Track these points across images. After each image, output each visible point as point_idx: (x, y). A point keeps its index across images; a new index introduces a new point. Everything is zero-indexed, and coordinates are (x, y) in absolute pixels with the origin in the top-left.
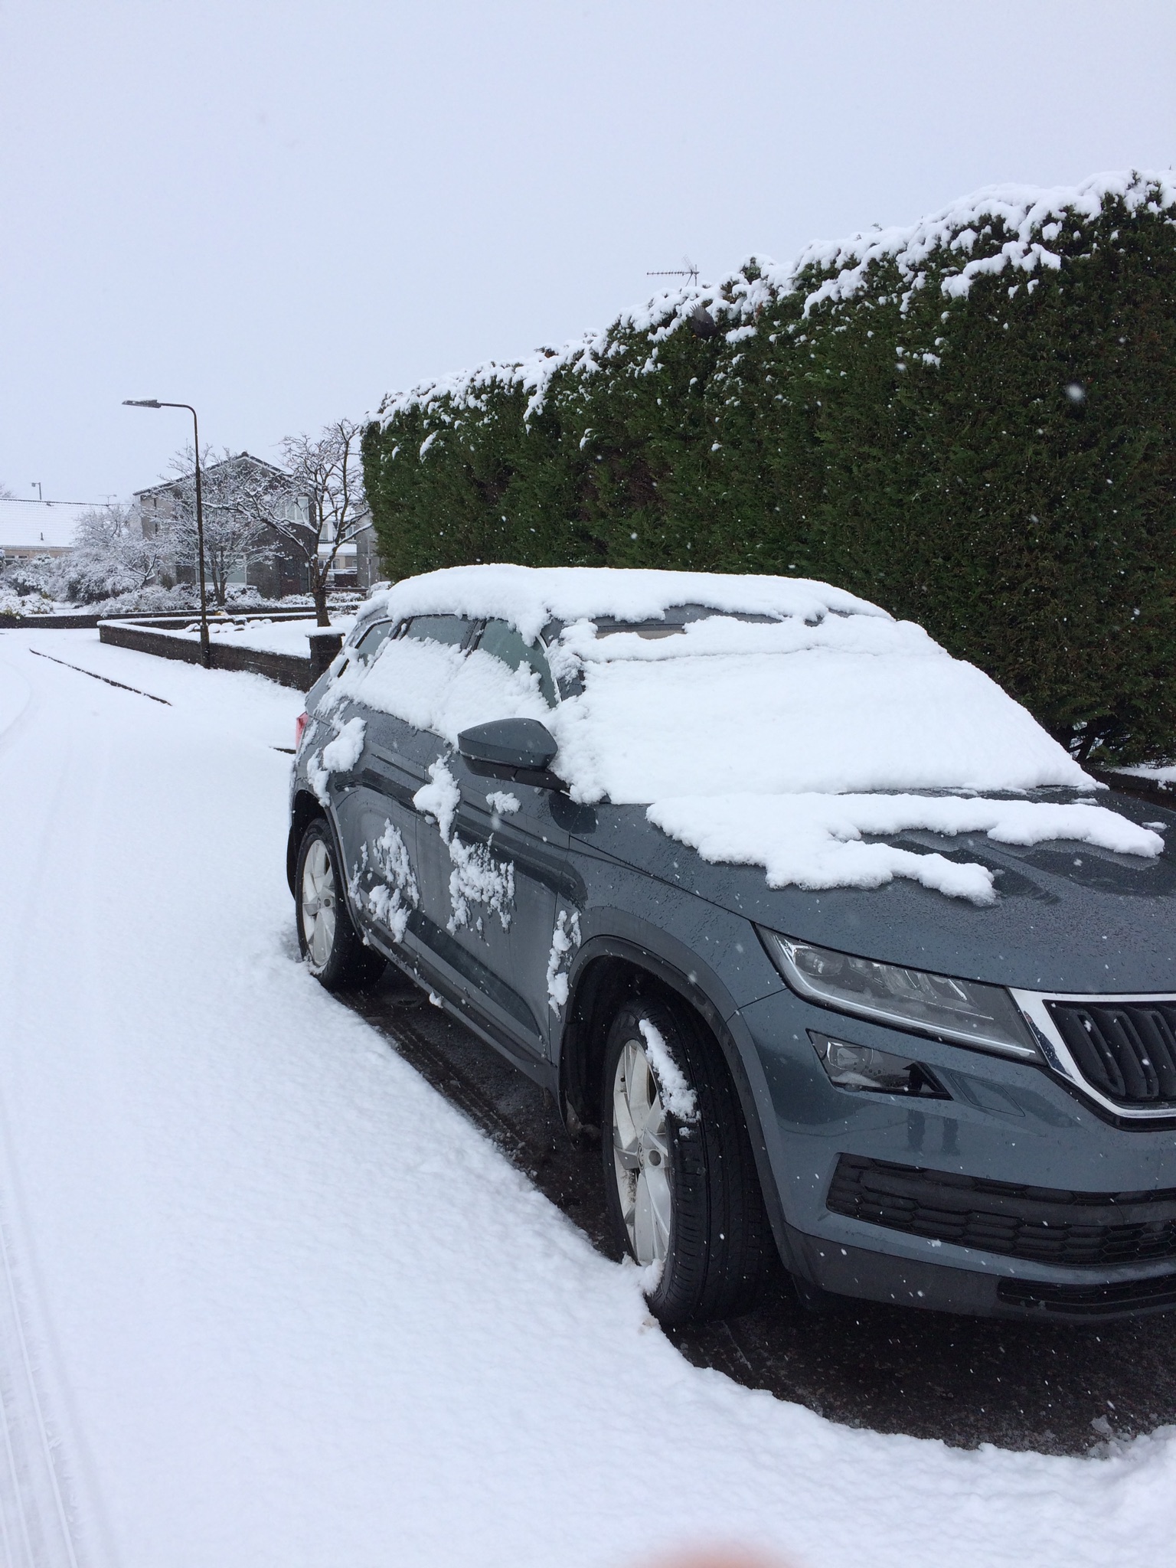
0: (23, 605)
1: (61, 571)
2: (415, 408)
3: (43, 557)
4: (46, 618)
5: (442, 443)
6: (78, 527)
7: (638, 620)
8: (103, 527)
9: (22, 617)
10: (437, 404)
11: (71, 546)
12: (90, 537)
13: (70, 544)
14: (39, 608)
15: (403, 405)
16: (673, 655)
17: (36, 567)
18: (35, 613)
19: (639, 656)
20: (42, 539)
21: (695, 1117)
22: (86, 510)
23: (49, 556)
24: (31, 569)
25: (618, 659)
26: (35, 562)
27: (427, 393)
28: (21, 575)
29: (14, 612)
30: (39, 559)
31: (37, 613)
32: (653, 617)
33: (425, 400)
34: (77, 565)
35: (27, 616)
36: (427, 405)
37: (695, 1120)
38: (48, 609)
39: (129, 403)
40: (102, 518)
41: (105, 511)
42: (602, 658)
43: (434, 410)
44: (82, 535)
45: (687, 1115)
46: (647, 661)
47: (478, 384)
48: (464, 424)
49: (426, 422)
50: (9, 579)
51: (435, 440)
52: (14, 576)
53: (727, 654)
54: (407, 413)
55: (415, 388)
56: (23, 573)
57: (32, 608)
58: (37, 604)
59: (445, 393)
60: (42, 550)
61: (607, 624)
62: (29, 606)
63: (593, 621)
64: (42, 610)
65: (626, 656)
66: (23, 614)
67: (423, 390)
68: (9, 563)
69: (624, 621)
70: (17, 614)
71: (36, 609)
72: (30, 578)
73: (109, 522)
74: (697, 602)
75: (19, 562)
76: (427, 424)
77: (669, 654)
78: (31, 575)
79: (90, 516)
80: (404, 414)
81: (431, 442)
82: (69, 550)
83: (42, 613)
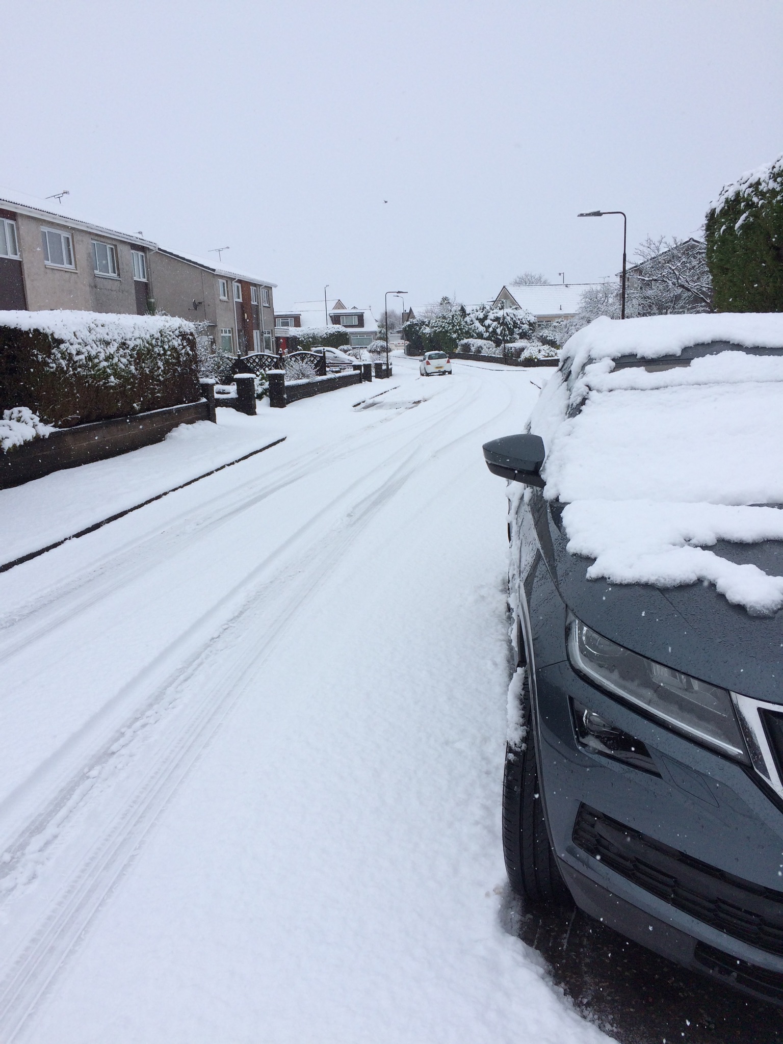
0: (540, 352)
1: (567, 329)
2: (738, 194)
3: (559, 320)
4: (553, 360)
5: (751, 219)
6: (582, 300)
7: (654, 357)
8: (597, 298)
9: (538, 359)
10: (751, 189)
11: (576, 312)
12: (588, 305)
13: (576, 311)
14: (548, 354)
15: (731, 194)
16: (666, 385)
17: (555, 327)
18: (546, 357)
19: (636, 386)
20: (561, 309)
21: (520, 748)
22: (587, 288)
23: (563, 320)
24: (552, 328)
25: (618, 389)
26: (555, 324)
27: (747, 182)
28: (545, 333)
29: (534, 357)
30: (557, 322)
31: (547, 357)
32: (670, 354)
33: (744, 187)
34: (576, 325)
35: (541, 359)
36: (745, 192)
37: (520, 749)
38: (554, 354)
39: (582, 215)
40: (598, 292)
41: (599, 288)
42: (605, 388)
43: (749, 194)
44: (584, 304)
45: (515, 744)
46: (641, 390)
47: (776, 170)
48: (765, 202)
49: (743, 204)
50: (538, 336)
51: (747, 217)
52: (541, 334)
53: (718, 383)
54: (732, 199)
55: (739, 179)
56: (547, 331)
57: (544, 354)
58: (548, 351)
59: (756, 180)
60: (559, 316)
61: (624, 361)
62: (543, 353)
63: (613, 360)
64: (550, 355)
65: (625, 386)
66: (539, 358)
67: (743, 181)
68: (539, 325)
69: (643, 358)
70: (535, 358)
71: (547, 355)
72: (550, 335)
73: (601, 295)
74: (724, 339)
75: (545, 325)
76: (744, 205)
77: (662, 384)
78: (551, 332)
79: (589, 292)
80: (731, 201)
81: (744, 219)
82: (573, 316)
83: (550, 357)
